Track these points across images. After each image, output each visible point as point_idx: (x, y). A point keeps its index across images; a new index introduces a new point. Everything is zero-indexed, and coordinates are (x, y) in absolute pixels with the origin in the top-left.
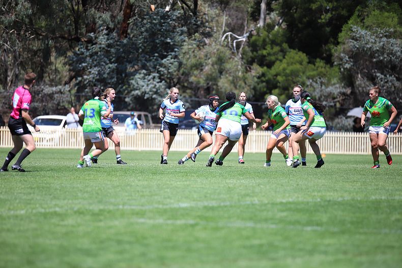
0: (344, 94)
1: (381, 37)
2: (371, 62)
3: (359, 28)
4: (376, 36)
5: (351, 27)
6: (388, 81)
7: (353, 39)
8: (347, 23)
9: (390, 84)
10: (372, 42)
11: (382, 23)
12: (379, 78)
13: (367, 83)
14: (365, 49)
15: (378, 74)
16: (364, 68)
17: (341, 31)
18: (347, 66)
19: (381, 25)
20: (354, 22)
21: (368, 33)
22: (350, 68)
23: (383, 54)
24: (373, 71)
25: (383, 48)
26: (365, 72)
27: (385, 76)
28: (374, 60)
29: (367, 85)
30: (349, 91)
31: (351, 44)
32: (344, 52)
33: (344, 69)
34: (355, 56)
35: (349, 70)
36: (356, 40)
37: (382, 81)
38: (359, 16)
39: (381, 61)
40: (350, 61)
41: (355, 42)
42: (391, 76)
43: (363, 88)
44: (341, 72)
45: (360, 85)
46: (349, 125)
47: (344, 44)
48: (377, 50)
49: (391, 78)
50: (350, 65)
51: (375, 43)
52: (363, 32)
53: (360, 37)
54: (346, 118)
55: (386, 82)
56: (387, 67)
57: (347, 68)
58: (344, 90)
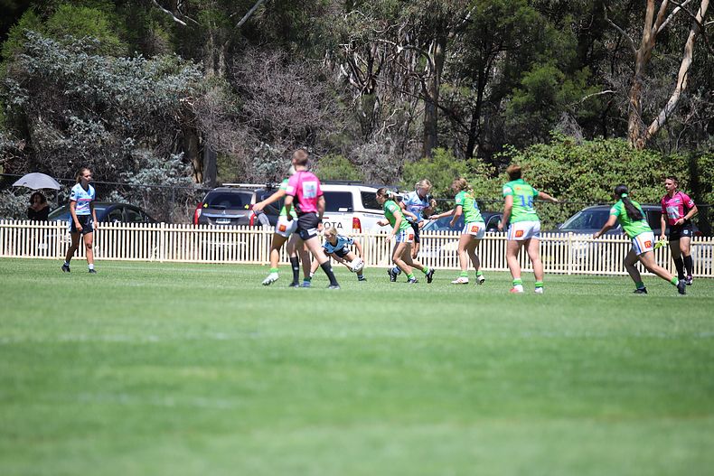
0: (12, 150)
1: (79, 52)
2: (61, 95)
3: (39, 34)
4: (70, 50)
5: (25, 33)
6: (90, 130)
7: (28, 53)
8: (17, 25)
9: (94, 135)
10: (62, 60)
11: (80, 26)
12: (75, 125)
13: (54, 133)
14: (51, 72)
15: (73, 118)
16: (48, 106)
17: (6, 38)
18: (19, 101)
19: (77, 30)
20: (29, 23)
21: (55, 44)
22: (23, 104)
23: (82, 81)
24: (64, 112)
25: (82, 71)
26: (51, 113)
27: (86, 121)
28: (67, 92)
29: (54, 136)
30: (21, 146)
31: (24, 63)
32: (12, 75)
33: (12, 106)
34: (33, 83)
35: (22, 108)
36: (34, 55)
37: (79, 130)
38: (37, 12)
39: (78, 95)
40: (24, 91)
41: (33, 60)
42: (97, 122)
43: (47, 140)
44: (6, 112)
45: (41, 136)
46: (22, 206)
47: (12, 61)
48: (71, 74)
49: (96, 125)
50: (23, 100)
51: (68, 62)
52: (46, 42)
53: (42, 51)
54: (16, 195)
55: (87, 132)
56: (88, 105)
57: (17, 104)
58: (11, 144)
